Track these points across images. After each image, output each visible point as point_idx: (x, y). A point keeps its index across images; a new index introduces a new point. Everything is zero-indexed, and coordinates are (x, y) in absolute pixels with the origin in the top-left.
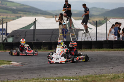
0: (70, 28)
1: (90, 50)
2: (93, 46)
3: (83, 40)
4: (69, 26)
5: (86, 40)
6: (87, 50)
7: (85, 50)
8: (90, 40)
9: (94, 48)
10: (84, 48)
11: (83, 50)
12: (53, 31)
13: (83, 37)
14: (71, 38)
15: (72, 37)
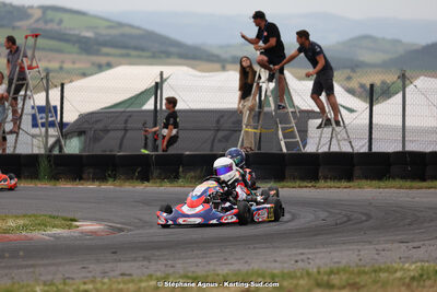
0: (279, 107)
1: (345, 184)
2: (357, 171)
3: (324, 149)
4: (275, 102)
5: (335, 148)
6: (337, 184)
7: (330, 183)
8: (346, 148)
9: (359, 178)
10: (326, 178)
11: (322, 183)
12: (222, 116)
13: (325, 140)
14: (282, 143)
15: (285, 138)
